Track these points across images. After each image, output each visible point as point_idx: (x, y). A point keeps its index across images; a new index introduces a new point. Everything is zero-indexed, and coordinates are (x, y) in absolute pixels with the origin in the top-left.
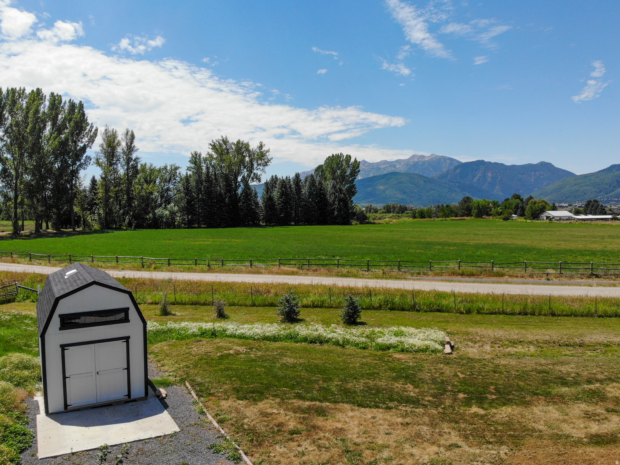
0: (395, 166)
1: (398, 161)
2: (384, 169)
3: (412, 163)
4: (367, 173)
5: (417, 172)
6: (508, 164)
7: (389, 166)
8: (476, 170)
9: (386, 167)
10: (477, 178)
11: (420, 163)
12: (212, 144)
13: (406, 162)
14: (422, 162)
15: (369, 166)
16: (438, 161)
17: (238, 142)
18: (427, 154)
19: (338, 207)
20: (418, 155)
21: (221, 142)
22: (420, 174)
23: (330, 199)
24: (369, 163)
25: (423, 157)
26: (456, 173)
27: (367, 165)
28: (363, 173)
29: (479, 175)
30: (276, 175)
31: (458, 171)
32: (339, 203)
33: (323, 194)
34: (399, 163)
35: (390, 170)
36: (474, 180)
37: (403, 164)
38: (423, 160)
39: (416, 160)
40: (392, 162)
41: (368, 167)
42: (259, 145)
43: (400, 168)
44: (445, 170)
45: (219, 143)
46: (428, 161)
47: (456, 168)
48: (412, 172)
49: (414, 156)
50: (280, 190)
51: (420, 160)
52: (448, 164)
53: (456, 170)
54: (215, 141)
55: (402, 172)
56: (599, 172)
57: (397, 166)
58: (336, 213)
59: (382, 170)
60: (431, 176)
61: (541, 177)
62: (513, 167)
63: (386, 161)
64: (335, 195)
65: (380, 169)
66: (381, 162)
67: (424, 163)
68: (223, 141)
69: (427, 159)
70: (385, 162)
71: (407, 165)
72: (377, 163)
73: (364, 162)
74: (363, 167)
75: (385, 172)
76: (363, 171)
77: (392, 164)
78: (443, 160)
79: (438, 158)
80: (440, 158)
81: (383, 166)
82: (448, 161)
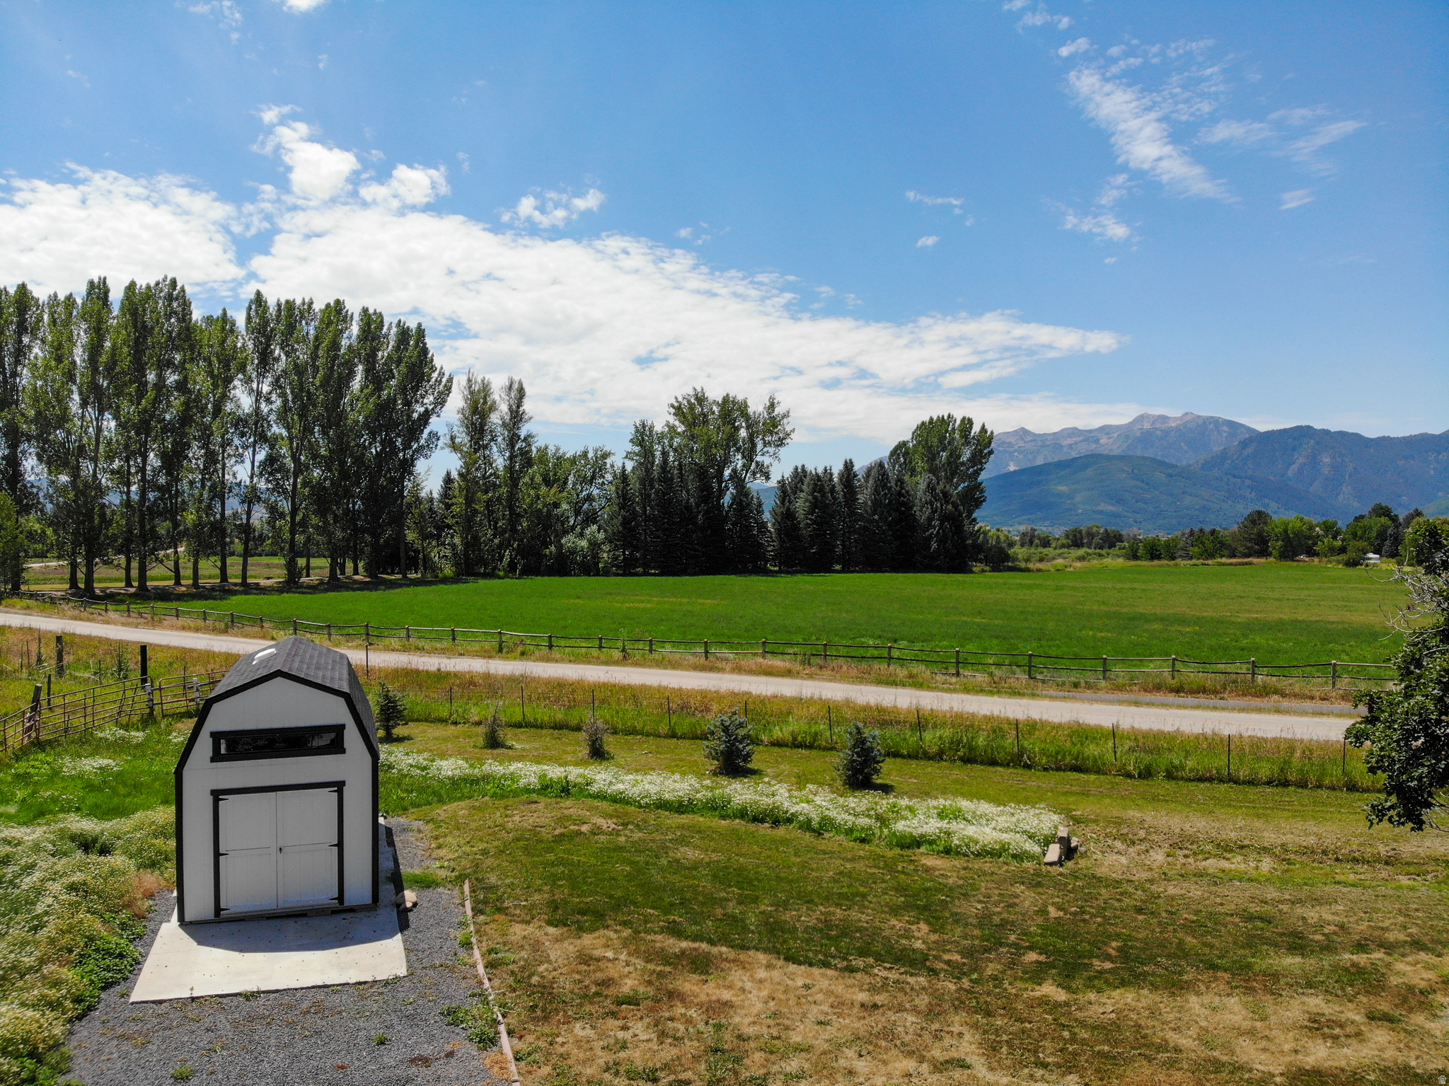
0: (1097, 441)
1: (1105, 430)
2: (1070, 446)
3: (1138, 434)
4: (1030, 457)
5: (1149, 453)
7: (1083, 441)
8: (1294, 448)
9: (1076, 443)
10: (1295, 467)
11: (1158, 433)
12: (676, 404)
13: (1124, 432)
14: (1164, 430)
15: (1034, 440)
16: (1200, 429)
17: (726, 399)
19: (938, 532)
20: (1154, 416)
21: (693, 401)
22: (1158, 458)
23: (922, 515)
24: (1035, 435)
25: (1164, 418)
26: (1244, 456)
27: (1029, 438)
28: (1020, 457)
29: (1301, 460)
30: (803, 466)
31: (1249, 451)
32: (942, 524)
33: (904, 504)
34: (1108, 434)
35: (1084, 449)
36: (1290, 473)
37: (1115, 435)
38: (1164, 426)
39: (1147, 426)
40: (1090, 431)
41: (1033, 444)
42: (768, 404)
43: (1108, 445)
44: (1217, 449)
45: (689, 402)
46: (1177, 429)
47: (1244, 444)
48: (1139, 453)
49: (1141, 418)
50: (810, 497)
51: (1158, 426)
52: (1225, 435)
53: (1244, 448)
54: (680, 399)
55: (1116, 452)
57: (1102, 441)
58: (934, 546)
59: (1065, 450)
60: (1184, 463)
62: (1384, 440)
63: (1075, 429)
64: (932, 505)
65: (1062, 446)
66: (1062, 430)
67: (1166, 433)
68: (697, 398)
69: (1173, 425)
70: (1074, 432)
71: (1127, 437)
72: (1055, 433)
73: (1023, 433)
74: (1021, 444)
75: (1074, 454)
76: (1020, 453)
77: (1089, 436)
78: (1212, 426)
79: (1200, 422)
80: (1204, 423)
81: (1069, 441)
82: (1225, 428)
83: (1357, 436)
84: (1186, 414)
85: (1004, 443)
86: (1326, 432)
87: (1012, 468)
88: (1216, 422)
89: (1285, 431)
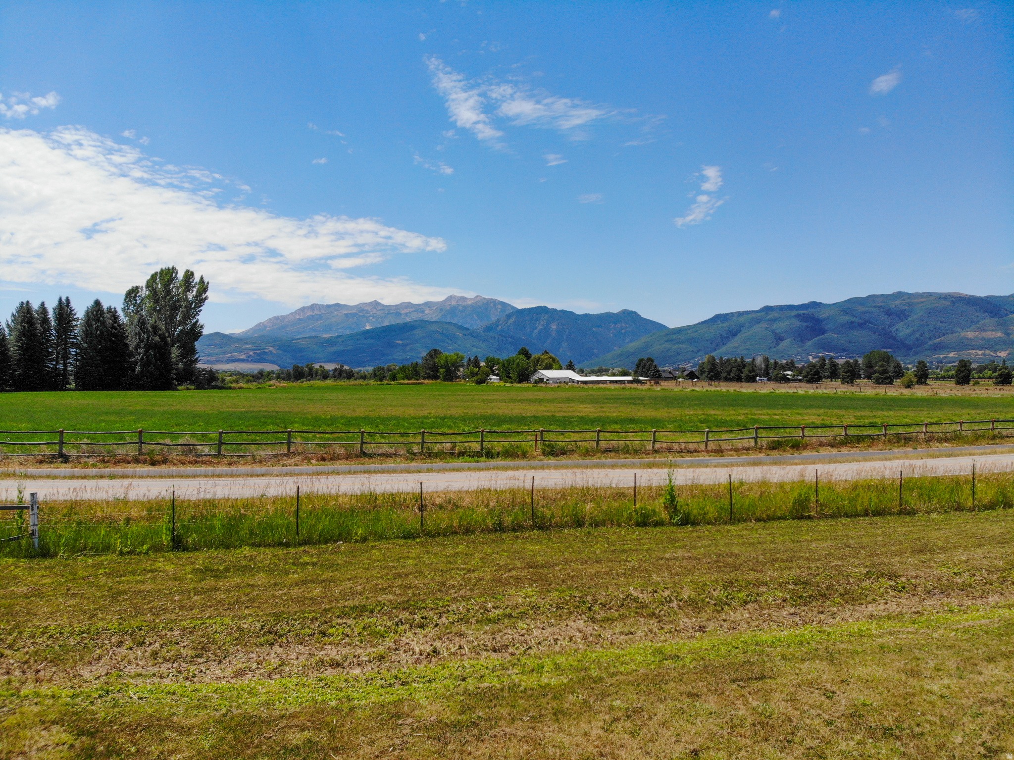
0: (423, 312)
1: (428, 304)
2: (406, 314)
3: (448, 308)
4: (380, 320)
5: (454, 320)
6: (579, 312)
7: (415, 311)
8: (536, 320)
9: (410, 313)
10: (536, 331)
11: (460, 308)
13: (440, 306)
14: (463, 307)
15: (383, 310)
16: (485, 306)
18: (470, 295)
20: (458, 297)
22: (459, 324)
24: (384, 306)
25: (464, 299)
26: (508, 324)
27: (380, 308)
28: (374, 320)
29: (540, 327)
31: (511, 320)
34: (429, 307)
35: (416, 316)
36: (534, 335)
37: (435, 308)
38: (464, 304)
39: (454, 303)
40: (419, 305)
41: (382, 312)
43: (431, 315)
44: (494, 319)
46: (472, 306)
47: (509, 316)
48: (448, 320)
49: (451, 298)
51: (460, 304)
52: (499, 310)
53: (509, 319)
55: (435, 319)
56: (699, 324)
57: (426, 312)
59: (403, 316)
60: (475, 327)
61: (623, 331)
62: (586, 316)
63: (410, 303)
65: (401, 314)
66: (401, 304)
67: (466, 308)
69: (469, 303)
70: (409, 305)
71: (441, 310)
72: (396, 305)
73: (376, 304)
74: (374, 311)
75: (408, 320)
76: (374, 317)
77: (418, 308)
78: (492, 305)
79: (485, 302)
80: (487, 302)
81: (406, 311)
82: (499, 306)
83: (571, 313)
84: (477, 296)
85: (363, 310)
86: (555, 310)
87: (368, 327)
88: (495, 302)
89: (532, 308)
